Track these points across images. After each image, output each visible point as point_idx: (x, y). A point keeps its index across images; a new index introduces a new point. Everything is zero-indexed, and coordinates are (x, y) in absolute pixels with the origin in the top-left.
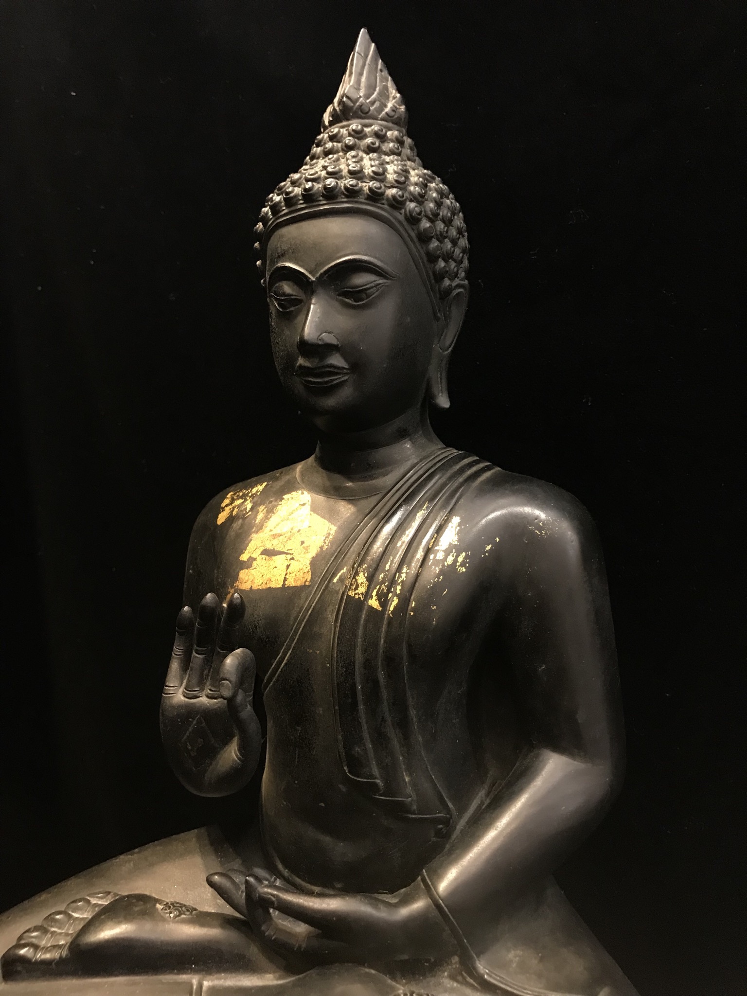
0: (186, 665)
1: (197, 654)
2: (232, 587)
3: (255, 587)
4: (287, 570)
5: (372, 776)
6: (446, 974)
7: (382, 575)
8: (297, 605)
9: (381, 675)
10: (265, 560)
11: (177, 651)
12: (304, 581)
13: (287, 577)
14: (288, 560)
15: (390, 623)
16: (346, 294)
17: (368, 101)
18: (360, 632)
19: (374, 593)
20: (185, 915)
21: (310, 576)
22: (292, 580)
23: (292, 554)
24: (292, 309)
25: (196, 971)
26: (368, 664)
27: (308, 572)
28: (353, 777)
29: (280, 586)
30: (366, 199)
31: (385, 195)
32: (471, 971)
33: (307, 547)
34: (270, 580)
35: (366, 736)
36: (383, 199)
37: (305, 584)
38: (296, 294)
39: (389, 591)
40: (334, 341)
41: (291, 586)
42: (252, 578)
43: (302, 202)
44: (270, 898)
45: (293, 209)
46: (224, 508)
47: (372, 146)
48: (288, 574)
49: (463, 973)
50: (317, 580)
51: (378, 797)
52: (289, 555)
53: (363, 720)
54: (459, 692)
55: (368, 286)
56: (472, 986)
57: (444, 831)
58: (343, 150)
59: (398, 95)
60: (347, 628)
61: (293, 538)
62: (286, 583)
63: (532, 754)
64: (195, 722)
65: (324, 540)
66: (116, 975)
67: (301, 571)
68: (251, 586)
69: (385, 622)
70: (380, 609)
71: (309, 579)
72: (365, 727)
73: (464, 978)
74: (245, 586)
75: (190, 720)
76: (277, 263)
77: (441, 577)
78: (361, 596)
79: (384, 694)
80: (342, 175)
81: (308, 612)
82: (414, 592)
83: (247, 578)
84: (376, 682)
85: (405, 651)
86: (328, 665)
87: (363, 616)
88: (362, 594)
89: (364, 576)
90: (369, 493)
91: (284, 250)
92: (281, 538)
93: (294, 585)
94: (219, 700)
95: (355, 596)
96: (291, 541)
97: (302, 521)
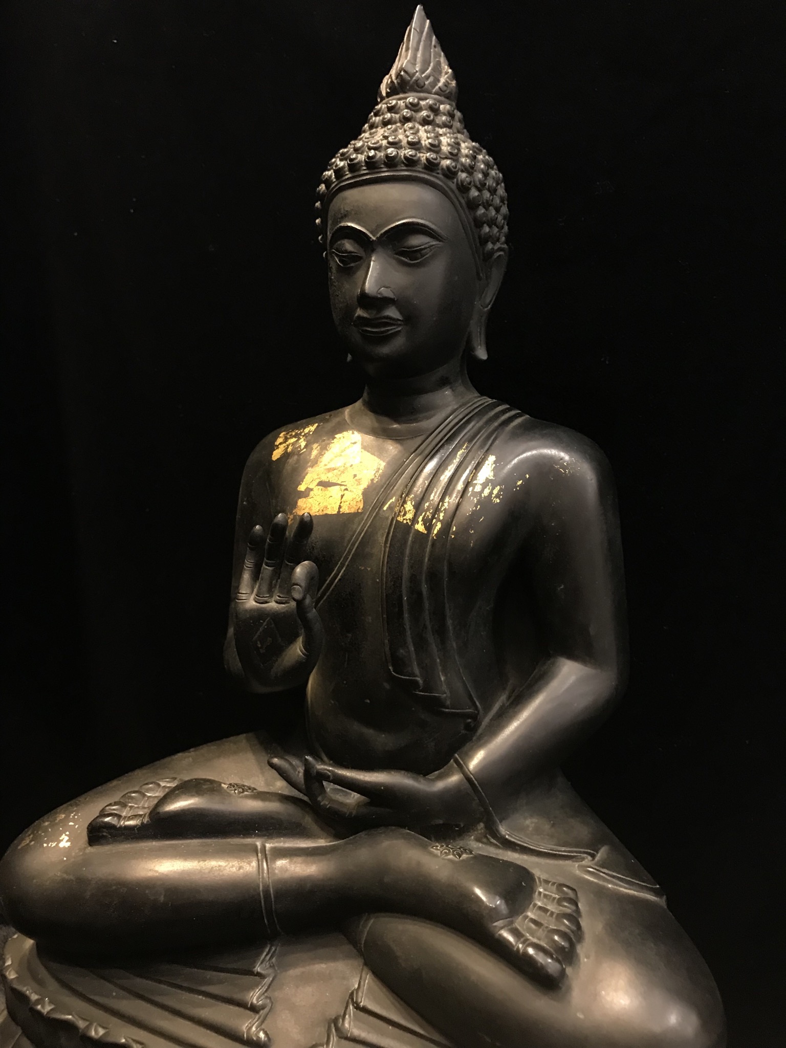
0: (256, 576)
1: (266, 565)
2: (291, 513)
4: (341, 499)
5: (414, 675)
6: (473, 837)
7: (427, 504)
8: (350, 529)
9: (424, 588)
10: (322, 490)
11: (249, 563)
12: (357, 508)
13: (342, 505)
14: (343, 491)
15: (433, 545)
16: (402, 254)
17: (423, 76)
18: (408, 551)
19: (420, 519)
20: (248, 792)
21: (362, 504)
22: (347, 508)
23: (346, 485)
24: (352, 265)
25: (258, 836)
26: (414, 579)
27: (361, 501)
28: (397, 675)
29: (336, 512)
30: (423, 169)
31: (440, 165)
32: (495, 834)
33: (359, 479)
34: (326, 507)
35: (409, 640)
36: (438, 169)
37: (358, 511)
38: (355, 251)
39: (433, 517)
40: (391, 295)
41: (345, 512)
42: (310, 506)
43: (364, 168)
44: (326, 773)
45: (356, 174)
46: (278, 446)
47: (427, 118)
48: (343, 503)
49: (489, 837)
50: (369, 509)
51: (417, 693)
52: (343, 486)
53: (407, 627)
54: (488, 608)
55: (423, 247)
56: (496, 845)
57: (472, 725)
58: (400, 121)
59: (450, 71)
60: (396, 548)
61: (346, 472)
62: (341, 510)
63: (549, 662)
64: (265, 623)
65: (375, 474)
66: (191, 838)
67: (354, 500)
69: (430, 543)
70: (426, 532)
71: (362, 507)
72: (409, 633)
73: (488, 839)
75: (261, 621)
76: (340, 223)
77: (479, 507)
78: (408, 521)
79: (426, 605)
80: (401, 145)
81: (360, 535)
82: (455, 520)
83: (305, 506)
84: (420, 594)
85: (446, 568)
86: (378, 580)
87: (410, 539)
88: (410, 519)
89: (412, 504)
90: (414, 434)
91: (347, 211)
92: (335, 471)
93: (348, 512)
94: (287, 605)
95: (403, 521)
96: (344, 474)
97: (353, 457)
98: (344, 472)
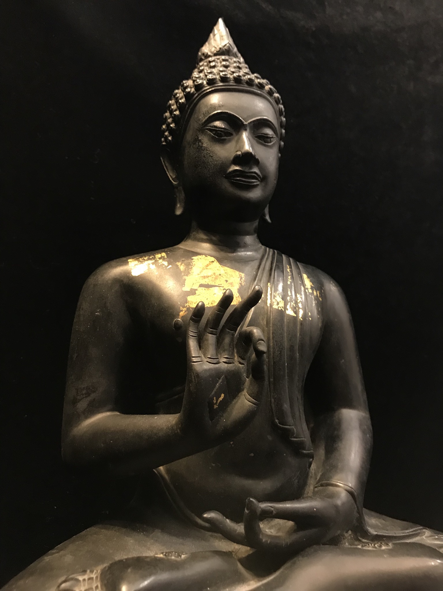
5: (292, 425)
7: (289, 298)
9: (297, 356)
10: (205, 290)
11: (195, 334)
12: (238, 301)
14: (222, 290)
15: (301, 324)
16: (259, 137)
21: (241, 299)
23: (223, 287)
27: (239, 297)
33: (231, 283)
34: (214, 301)
35: (288, 397)
38: (229, 129)
39: (296, 306)
46: (134, 266)
52: (221, 287)
53: (286, 386)
55: (271, 136)
60: (279, 327)
65: (240, 280)
70: (295, 315)
72: (287, 391)
75: (218, 379)
77: (316, 301)
78: (282, 308)
79: (298, 369)
82: (308, 307)
83: (194, 301)
84: (295, 360)
87: (286, 321)
89: (280, 297)
92: (209, 278)
94: (233, 364)
95: (278, 309)
96: (218, 280)
97: (218, 270)
98: (217, 278)
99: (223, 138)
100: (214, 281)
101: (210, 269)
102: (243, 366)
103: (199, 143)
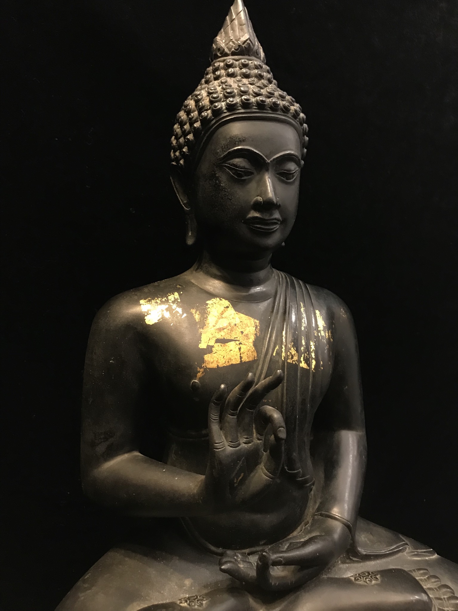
1: (232, 415)
2: (201, 368)
3: (220, 365)
4: (240, 352)
5: (298, 468)
7: (302, 348)
9: (308, 407)
10: (221, 346)
12: (254, 357)
13: (242, 355)
14: (238, 345)
15: (314, 376)
16: (282, 174)
18: (299, 383)
19: (302, 359)
22: (246, 358)
23: (239, 341)
24: (245, 178)
27: (254, 351)
29: (239, 362)
31: (299, 116)
32: (357, 554)
33: (247, 335)
34: (230, 359)
35: (297, 445)
36: (298, 118)
37: (255, 359)
39: (309, 357)
41: (246, 361)
42: (216, 359)
44: (279, 560)
46: (147, 312)
48: (242, 354)
49: (351, 558)
50: (262, 356)
51: (298, 479)
52: (237, 341)
53: (297, 436)
55: (294, 171)
60: (292, 382)
62: (242, 360)
65: (255, 329)
67: (250, 351)
68: (218, 365)
70: (309, 368)
71: (256, 355)
72: (297, 440)
74: (214, 366)
77: (328, 345)
82: (320, 357)
83: (212, 360)
84: (306, 412)
87: (299, 374)
88: (296, 360)
89: (294, 350)
92: (225, 330)
93: (248, 360)
95: (293, 363)
96: (234, 332)
97: (233, 318)
98: (233, 330)
99: (243, 178)
100: (230, 334)
101: (226, 318)
102: (261, 441)
103: (216, 181)
